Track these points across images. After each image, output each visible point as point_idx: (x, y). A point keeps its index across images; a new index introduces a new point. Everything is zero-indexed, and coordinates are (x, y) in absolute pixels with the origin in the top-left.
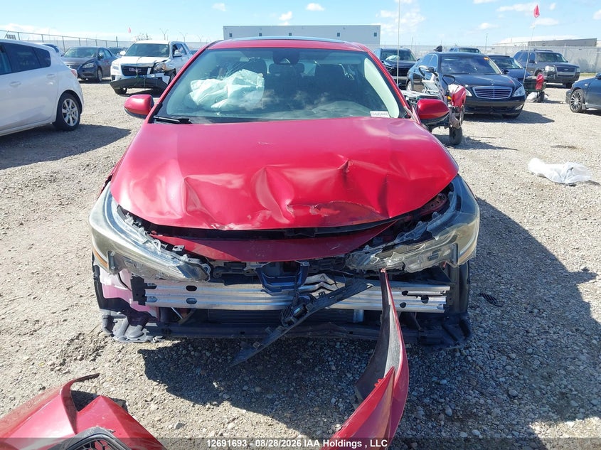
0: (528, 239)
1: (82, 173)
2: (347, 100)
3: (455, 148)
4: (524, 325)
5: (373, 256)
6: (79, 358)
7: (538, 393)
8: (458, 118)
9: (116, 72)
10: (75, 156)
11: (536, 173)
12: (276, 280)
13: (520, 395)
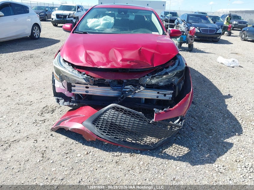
0: (211, 84)
1: (42, 55)
2: (145, 28)
3: (190, 52)
4: (203, 110)
5: (148, 79)
6: (47, 112)
7: (202, 128)
8: (192, 40)
9: (54, 17)
10: (39, 49)
11: (220, 62)
12: (115, 86)
13: (196, 129)
